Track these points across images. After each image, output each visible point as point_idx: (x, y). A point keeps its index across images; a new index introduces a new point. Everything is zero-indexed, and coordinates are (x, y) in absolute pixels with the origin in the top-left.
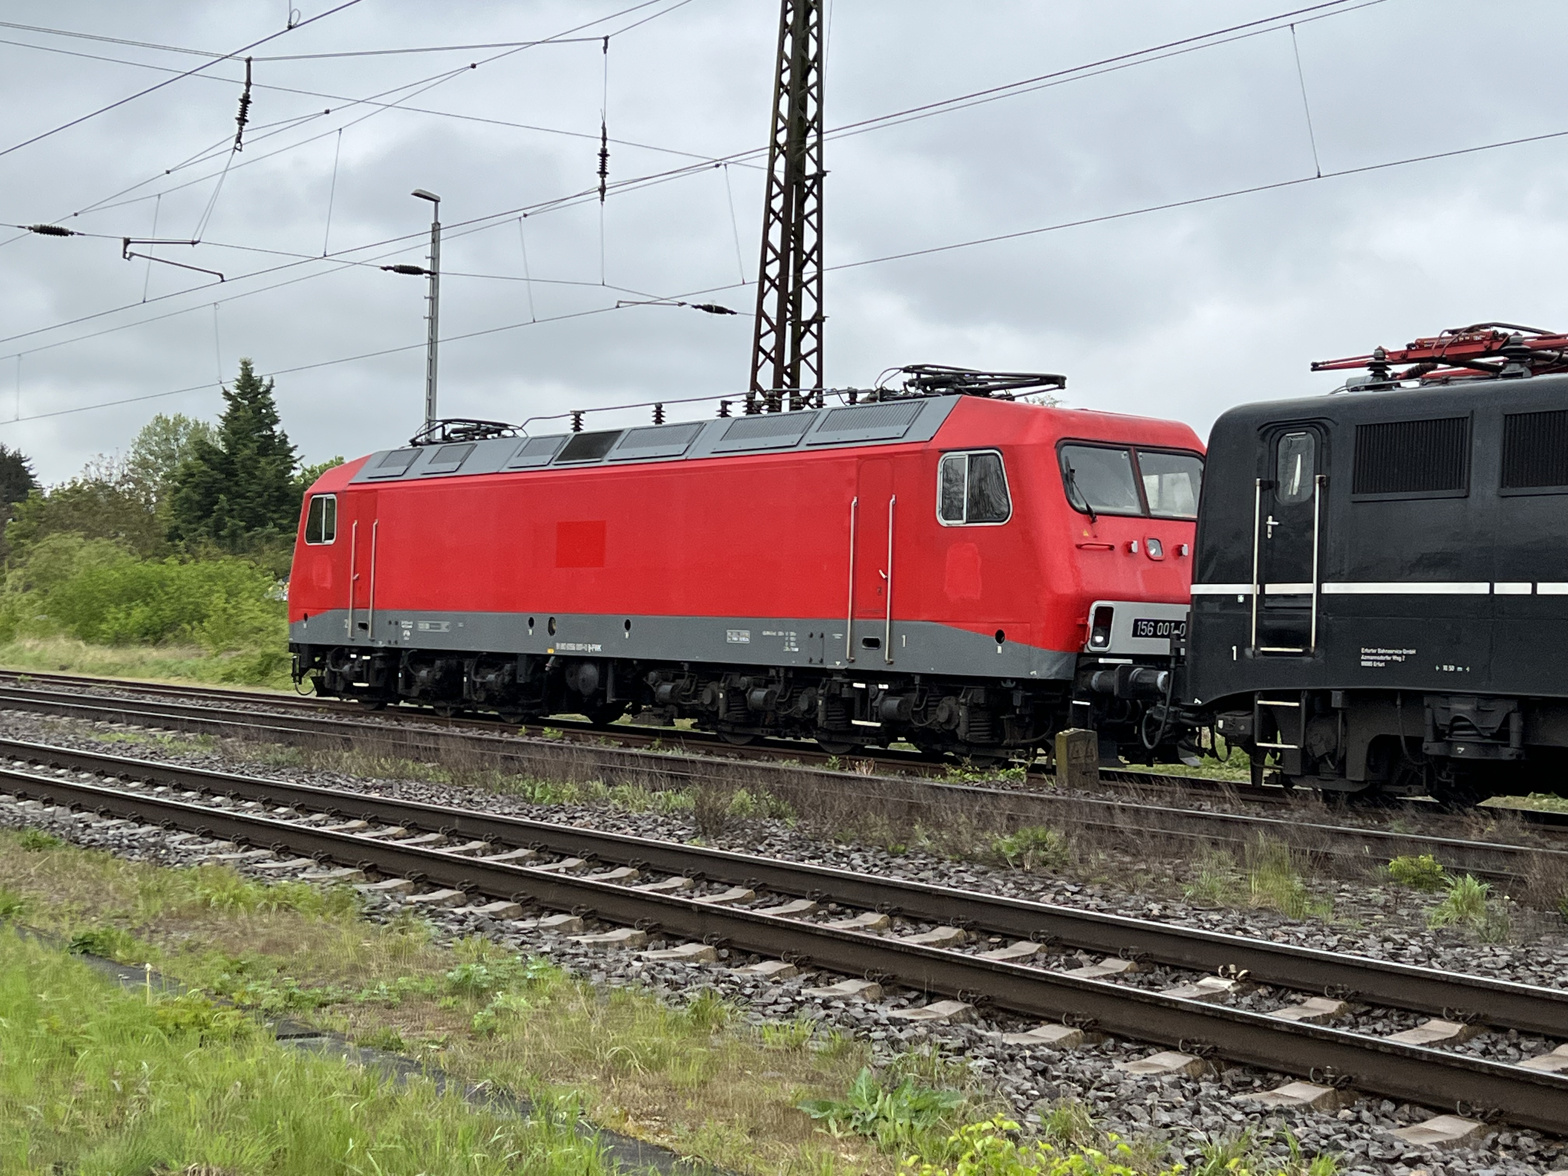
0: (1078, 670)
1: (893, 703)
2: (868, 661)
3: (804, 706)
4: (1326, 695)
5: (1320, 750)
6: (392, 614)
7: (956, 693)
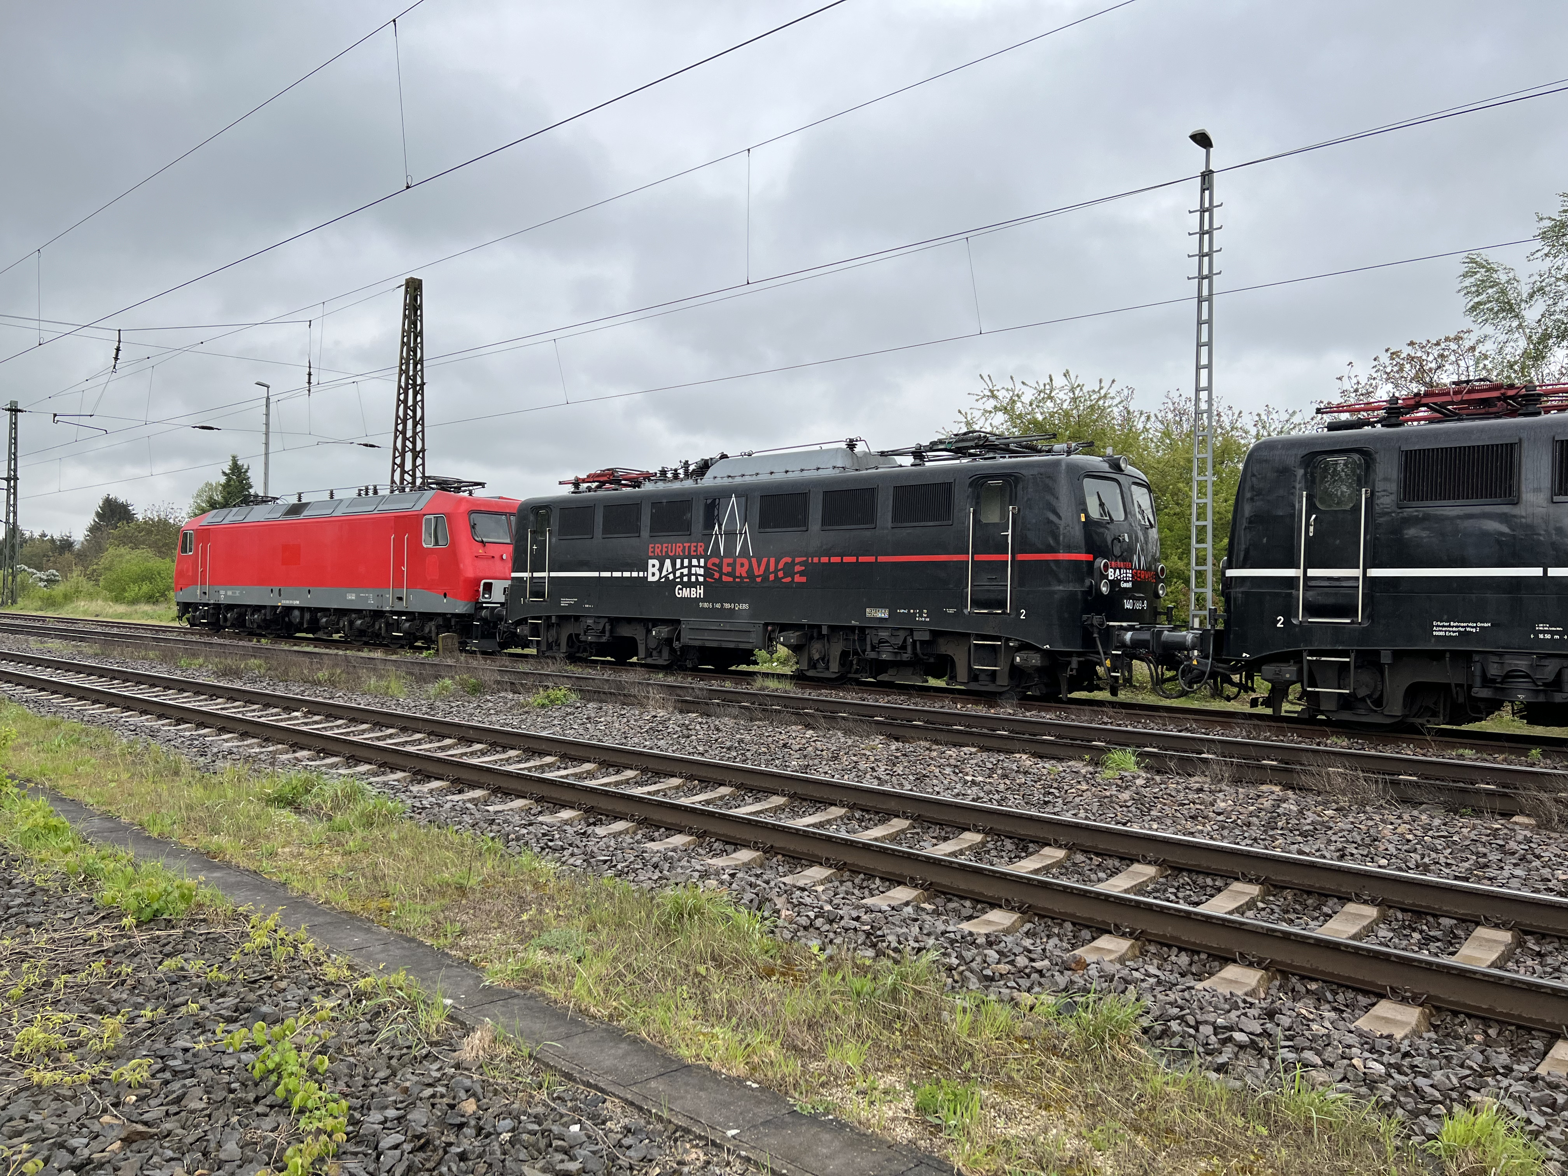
0: (476, 609)
1: (407, 625)
2: (400, 607)
3: (377, 627)
4: (550, 617)
5: (550, 640)
6: (217, 588)
7: (431, 620)
